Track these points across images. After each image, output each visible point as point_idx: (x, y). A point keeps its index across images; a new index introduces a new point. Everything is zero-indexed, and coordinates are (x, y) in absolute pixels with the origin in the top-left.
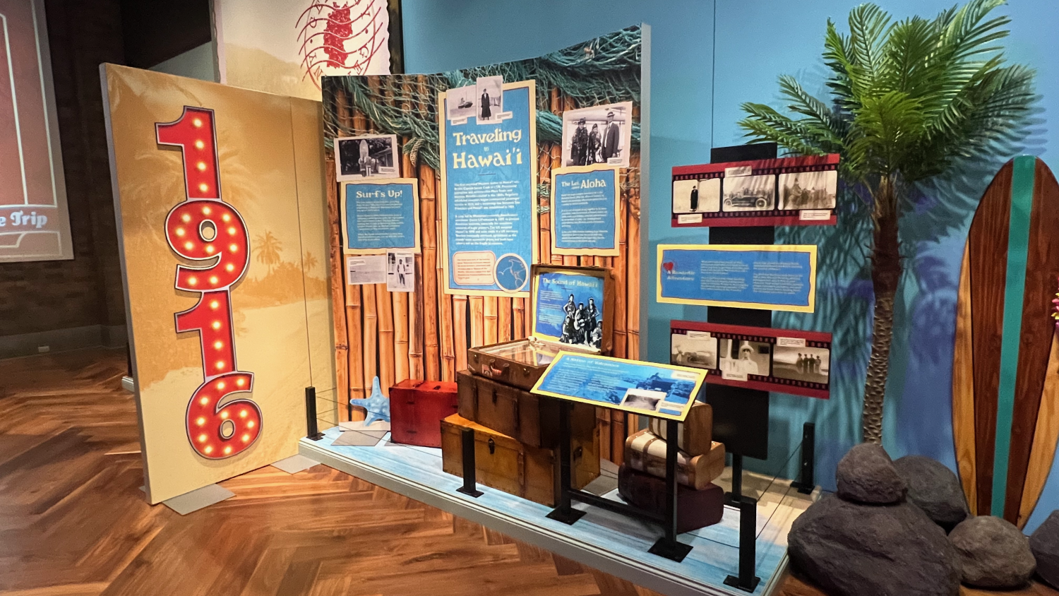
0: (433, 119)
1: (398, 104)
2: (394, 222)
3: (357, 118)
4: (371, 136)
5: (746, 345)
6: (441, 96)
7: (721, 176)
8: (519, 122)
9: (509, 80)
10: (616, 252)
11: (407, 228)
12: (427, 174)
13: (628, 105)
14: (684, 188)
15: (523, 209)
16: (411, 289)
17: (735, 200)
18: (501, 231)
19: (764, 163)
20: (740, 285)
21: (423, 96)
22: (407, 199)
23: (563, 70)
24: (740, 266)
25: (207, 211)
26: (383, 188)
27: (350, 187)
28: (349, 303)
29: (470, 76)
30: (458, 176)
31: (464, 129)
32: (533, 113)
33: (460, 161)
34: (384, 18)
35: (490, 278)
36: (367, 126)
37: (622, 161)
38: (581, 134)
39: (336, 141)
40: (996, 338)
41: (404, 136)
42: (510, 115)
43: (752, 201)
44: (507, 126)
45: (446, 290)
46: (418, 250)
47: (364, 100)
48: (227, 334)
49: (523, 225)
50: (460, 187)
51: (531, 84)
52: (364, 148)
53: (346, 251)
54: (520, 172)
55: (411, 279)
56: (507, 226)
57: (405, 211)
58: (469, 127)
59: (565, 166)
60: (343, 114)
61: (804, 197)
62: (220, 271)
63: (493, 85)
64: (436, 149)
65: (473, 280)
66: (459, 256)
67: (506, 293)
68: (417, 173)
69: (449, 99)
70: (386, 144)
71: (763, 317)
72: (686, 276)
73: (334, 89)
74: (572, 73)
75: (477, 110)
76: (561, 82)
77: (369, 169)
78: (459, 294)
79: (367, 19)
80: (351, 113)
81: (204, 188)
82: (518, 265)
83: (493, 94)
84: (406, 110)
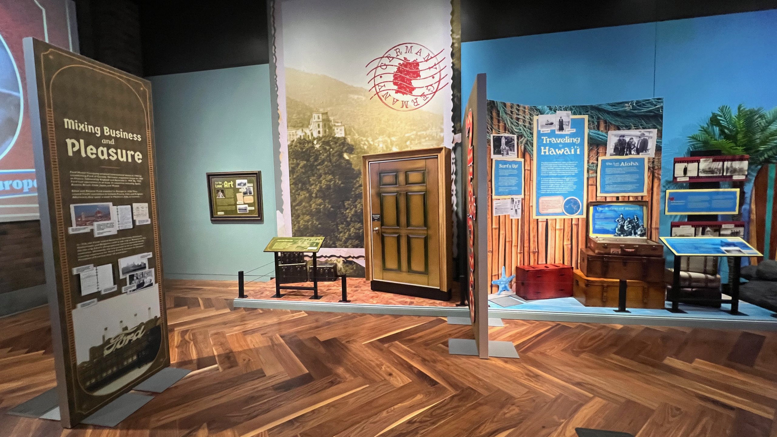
0: (531, 129)
1: (518, 119)
2: (513, 181)
3: (501, 124)
4: (507, 135)
5: (708, 229)
6: (535, 118)
7: (698, 162)
8: (579, 134)
9: (574, 114)
11: (519, 185)
12: (527, 157)
13: (656, 131)
15: (580, 175)
16: (520, 217)
17: (704, 171)
18: (568, 185)
19: (719, 157)
20: (706, 205)
22: (519, 169)
23: (609, 113)
24: (707, 198)
26: (511, 163)
27: (498, 162)
28: (494, 227)
29: (553, 110)
31: (549, 135)
32: (586, 131)
33: (545, 151)
34: (449, 72)
35: (561, 210)
36: (505, 129)
37: (649, 154)
38: (621, 142)
39: (492, 136)
41: (520, 136)
42: (574, 130)
43: (712, 172)
44: (572, 135)
45: (534, 217)
46: (523, 196)
47: (505, 115)
49: (579, 184)
50: (545, 164)
51: (586, 117)
52: (503, 141)
53: (494, 197)
55: (519, 211)
56: (571, 184)
57: (519, 176)
58: (551, 135)
59: (609, 156)
60: (495, 121)
61: (734, 171)
63: (566, 116)
64: (532, 145)
65: (550, 211)
66: (543, 199)
67: (569, 216)
68: (524, 157)
69: (540, 120)
70: (512, 140)
71: (713, 217)
72: (680, 203)
73: (492, 107)
74: (616, 114)
75: (556, 126)
76: (609, 118)
77: (505, 153)
78: (540, 218)
80: (499, 122)
82: (575, 202)
83: (565, 119)
84: (521, 123)
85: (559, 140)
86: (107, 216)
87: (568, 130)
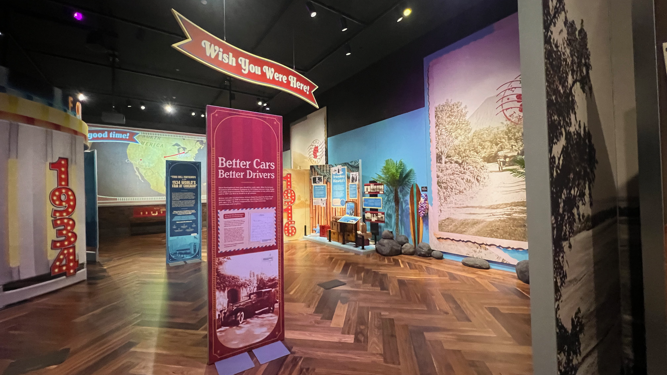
0: (330, 173)
1: (323, 170)
2: (322, 193)
3: (316, 173)
4: (318, 176)
5: (374, 215)
6: (331, 168)
7: (370, 185)
8: (344, 174)
9: (342, 166)
10: (357, 199)
11: (325, 194)
12: (328, 183)
13: (358, 173)
14: (366, 187)
15: (345, 190)
16: (325, 206)
17: (372, 190)
18: (341, 195)
19: (375, 184)
20: (373, 204)
21: (328, 168)
22: (324, 188)
23: (350, 165)
24: (373, 201)
25: (289, 191)
26: (320, 186)
27: (315, 186)
28: (313, 209)
29: (336, 165)
30: (334, 184)
32: (346, 172)
33: (334, 181)
34: (324, 150)
35: (340, 204)
36: (318, 174)
37: (357, 182)
38: (352, 176)
39: (312, 177)
40: (414, 213)
41: (324, 176)
42: (342, 173)
43: (374, 190)
44: (342, 175)
45: (332, 206)
46: (326, 198)
47: (317, 169)
48: (291, 213)
49: (345, 194)
50: (335, 186)
51: (346, 167)
52: (317, 179)
53: (313, 198)
54: (344, 183)
55: (325, 204)
56: (342, 194)
57: (324, 190)
58: (336, 175)
59: (350, 183)
60: (313, 172)
61: (380, 190)
62: (291, 202)
63: (340, 167)
64: (330, 178)
65: (336, 204)
66: (334, 199)
67: (342, 207)
68: (327, 183)
69: (332, 169)
70: (321, 178)
71: (377, 210)
72: (366, 203)
73: (312, 168)
75: (337, 171)
76: (350, 167)
77: (318, 183)
78: (334, 207)
79: (321, 149)
80: (315, 172)
81: (289, 187)
82: (344, 201)
83: (340, 169)
84: (325, 171)
85: (338, 177)
87: (341, 172)
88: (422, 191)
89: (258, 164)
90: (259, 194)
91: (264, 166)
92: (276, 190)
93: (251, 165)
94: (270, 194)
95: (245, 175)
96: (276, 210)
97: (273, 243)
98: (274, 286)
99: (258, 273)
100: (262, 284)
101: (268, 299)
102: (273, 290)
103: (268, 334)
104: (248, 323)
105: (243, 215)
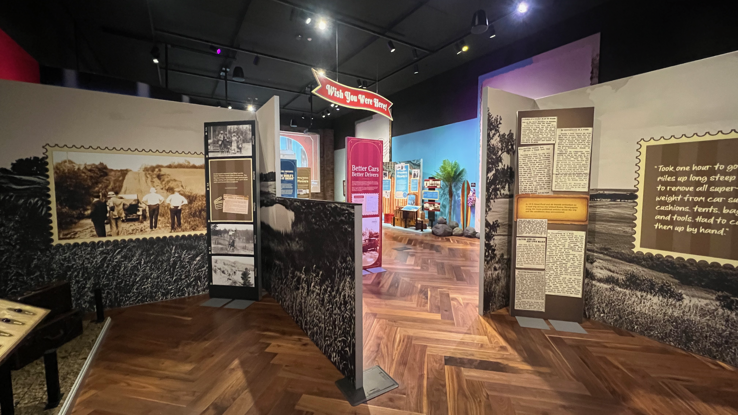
0: (394, 169)
1: (388, 167)
2: (387, 186)
4: (384, 172)
5: (432, 205)
6: (395, 165)
7: (429, 181)
8: (407, 170)
9: (405, 164)
10: (418, 191)
11: (389, 188)
12: (392, 178)
14: (425, 182)
15: (407, 184)
17: (431, 185)
18: (404, 188)
19: (434, 180)
20: (431, 196)
21: (393, 165)
22: (389, 182)
23: (413, 163)
24: (431, 194)
26: (386, 180)
29: (400, 163)
30: (398, 179)
32: (409, 169)
33: (398, 176)
34: (389, 148)
35: (402, 196)
37: (418, 178)
38: (414, 173)
40: (464, 204)
41: (389, 172)
42: (405, 169)
43: (432, 185)
44: (405, 171)
45: (395, 198)
46: (391, 191)
49: (407, 187)
50: (398, 181)
54: (407, 178)
55: (389, 196)
57: (389, 184)
58: (399, 171)
59: (412, 178)
61: (437, 184)
63: (403, 164)
64: (394, 174)
65: (399, 196)
66: (397, 192)
67: (404, 198)
69: (397, 166)
70: (386, 173)
71: (434, 201)
72: (426, 195)
74: (414, 164)
75: (401, 168)
76: (412, 165)
78: (397, 199)
79: (386, 147)
82: (406, 194)
83: (403, 166)
84: (390, 168)
85: (402, 173)
86: (302, 191)
87: (404, 169)
88: (472, 186)
89: (371, 169)
90: (370, 186)
91: (374, 169)
92: (379, 184)
93: (367, 169)
94: (376, 186)
95: (364, 175)
96: (379, 195)
97: (377, 213)
98: (377, 237)
99: (369, 229)
100: (371, 236)
101: (375, 243)
102: (377, 239)
103: (373, 262)
104: (364, 255)
105: (363, 197)
